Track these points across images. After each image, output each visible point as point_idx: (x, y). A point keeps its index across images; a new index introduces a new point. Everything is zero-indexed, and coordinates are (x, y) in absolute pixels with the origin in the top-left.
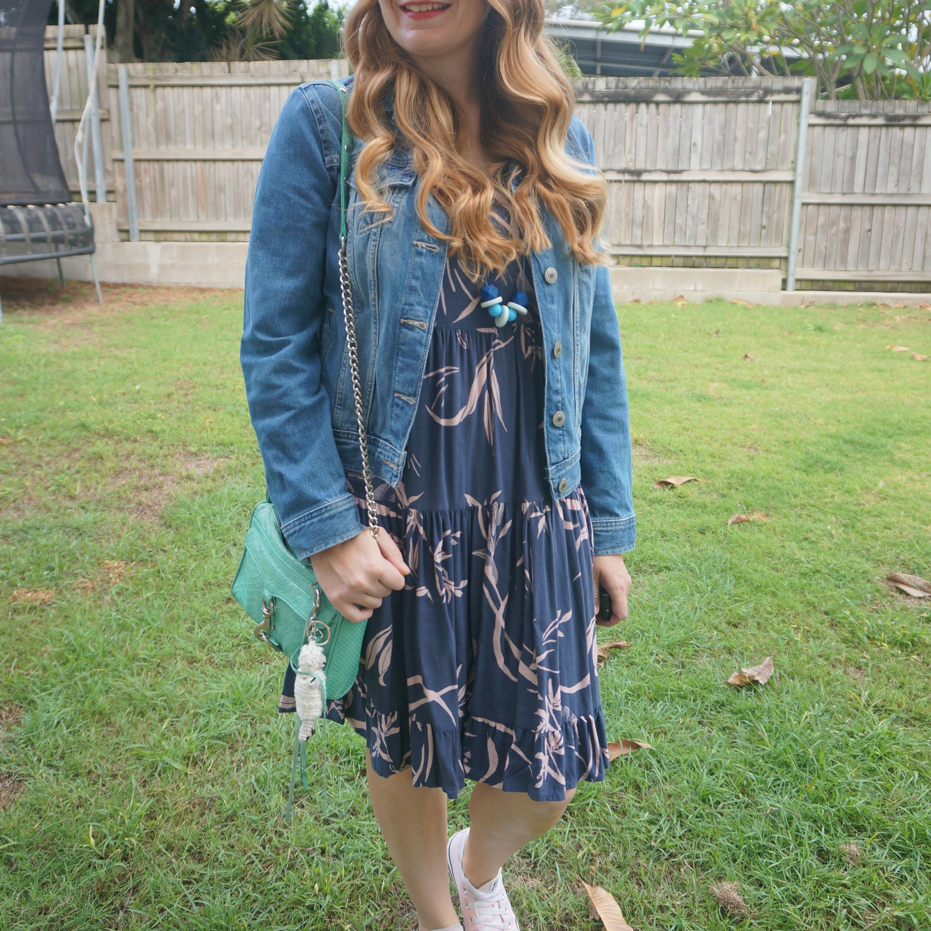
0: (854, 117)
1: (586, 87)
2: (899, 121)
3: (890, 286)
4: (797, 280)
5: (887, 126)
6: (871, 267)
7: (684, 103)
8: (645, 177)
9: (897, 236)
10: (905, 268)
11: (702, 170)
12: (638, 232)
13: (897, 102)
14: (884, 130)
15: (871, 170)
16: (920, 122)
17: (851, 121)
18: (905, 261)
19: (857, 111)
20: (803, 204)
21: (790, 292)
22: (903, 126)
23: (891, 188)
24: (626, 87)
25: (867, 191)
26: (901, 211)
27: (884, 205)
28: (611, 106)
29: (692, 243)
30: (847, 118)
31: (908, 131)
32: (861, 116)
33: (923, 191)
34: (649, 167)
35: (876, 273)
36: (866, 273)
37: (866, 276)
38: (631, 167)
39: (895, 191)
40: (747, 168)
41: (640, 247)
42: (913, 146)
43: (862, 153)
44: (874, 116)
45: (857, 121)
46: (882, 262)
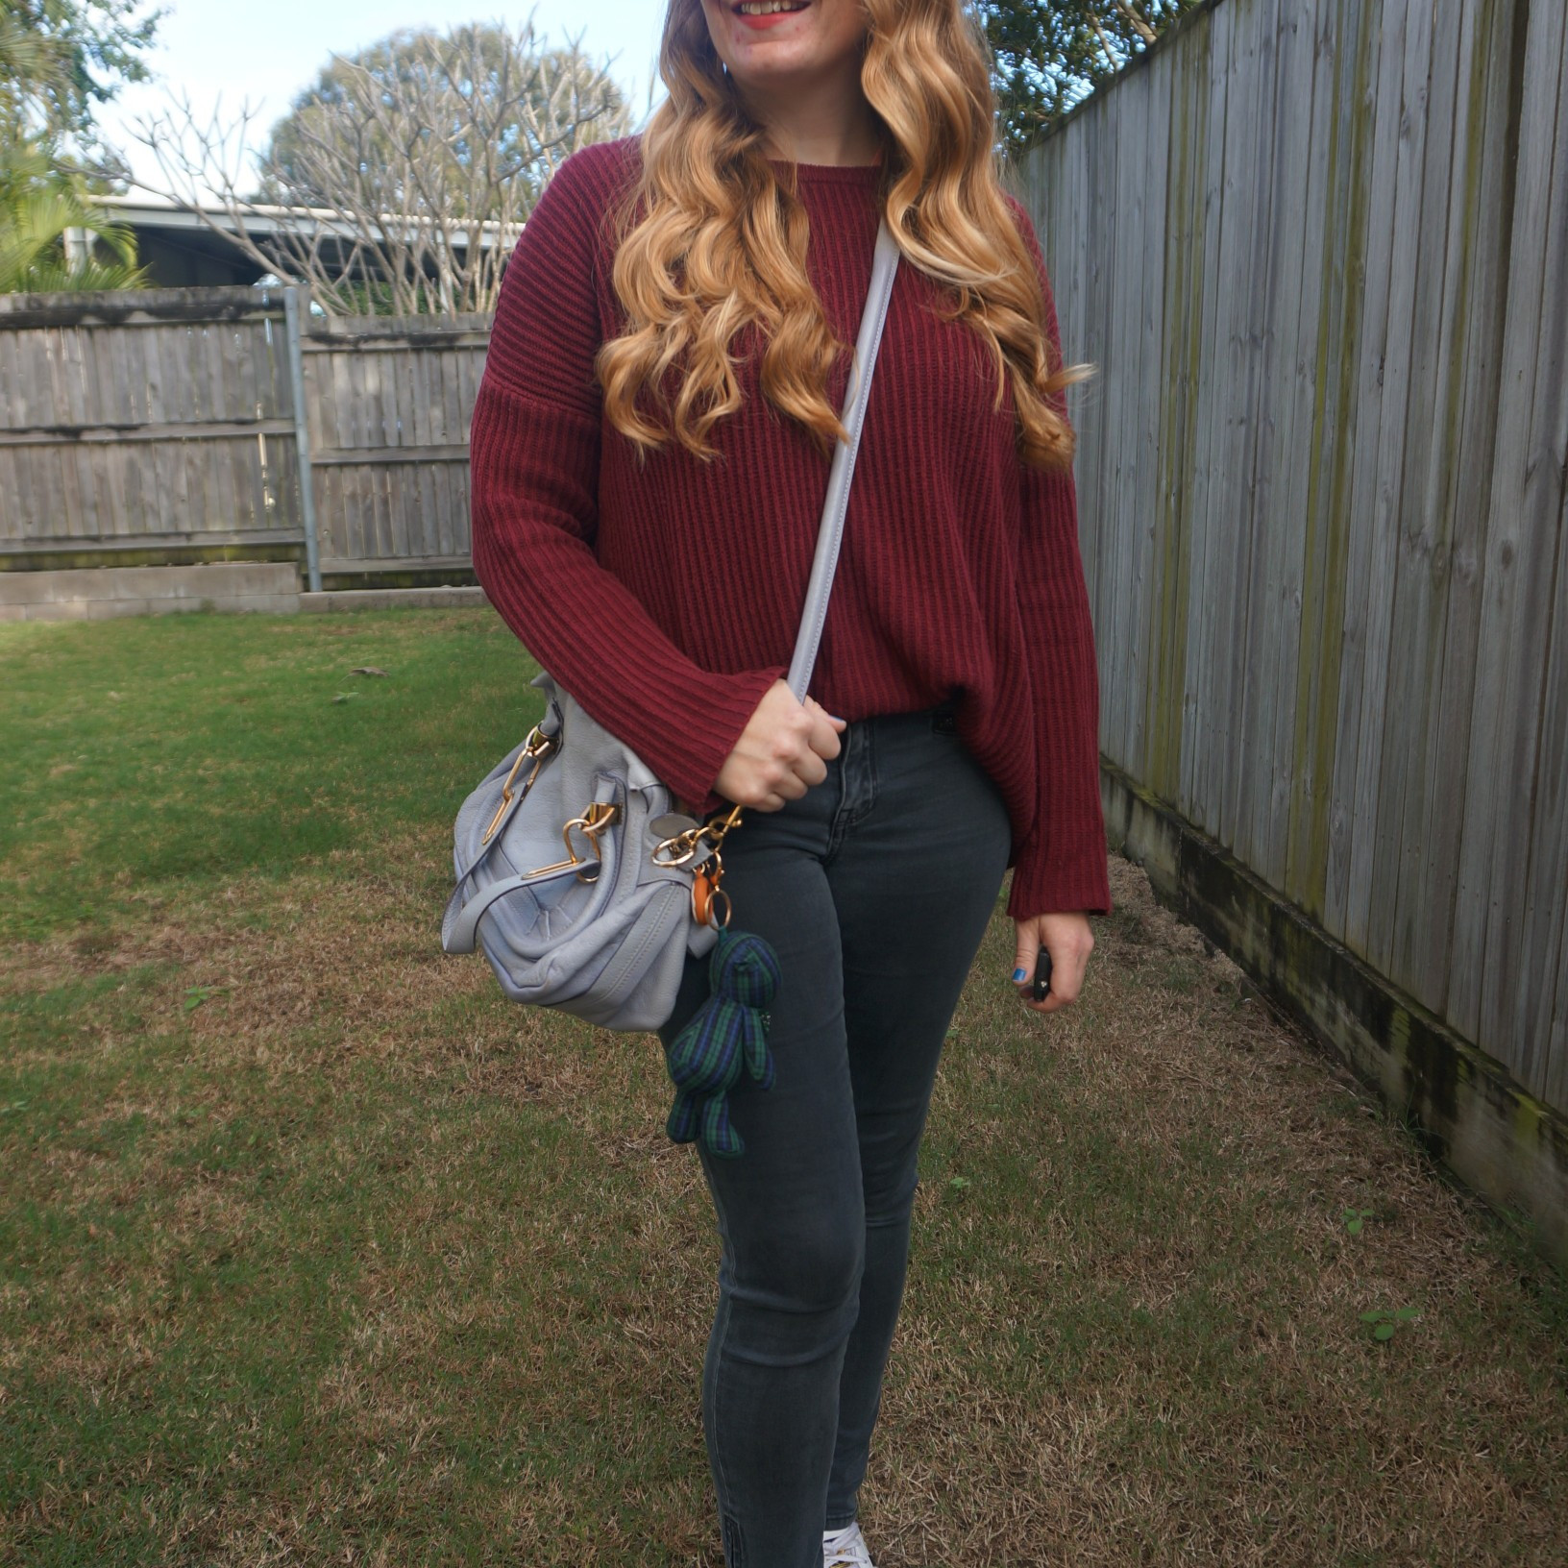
0: (368, 339)
2: (431, 343)
3: (458, 577)
4: (325, 577)
5: (417, 351)
6: (430, 552)
7: (128, 327)
8: (87, 437)
11: (170, 424)
12: (92, 517)
14: (412, 358)
15: (405, 413)
16: (459, 343)
17: (364, 346)
19: (372, 330)
20: (316, 466)
21: (316, 593)
22: (439, 351)
23: (438, 439)
24: (41, 306)
25: (404, 444)
26: (457, 470)
27: (430, 463)
28: (23, 335)
29: (171, 530)
30: (357, 341)
31: (448, 360)
32: (375, 338)
34: (92, 422)
35: (434, 560)
36: (420, 561)
37: (422, 565)
38: (65, 421)
39: (442, 441)
40: (233, 418)
41: (96, 539)
42: (456, 378)
43: (388, 390)
44: (393, 338)
45: (371, 346)
46: (444, 545)
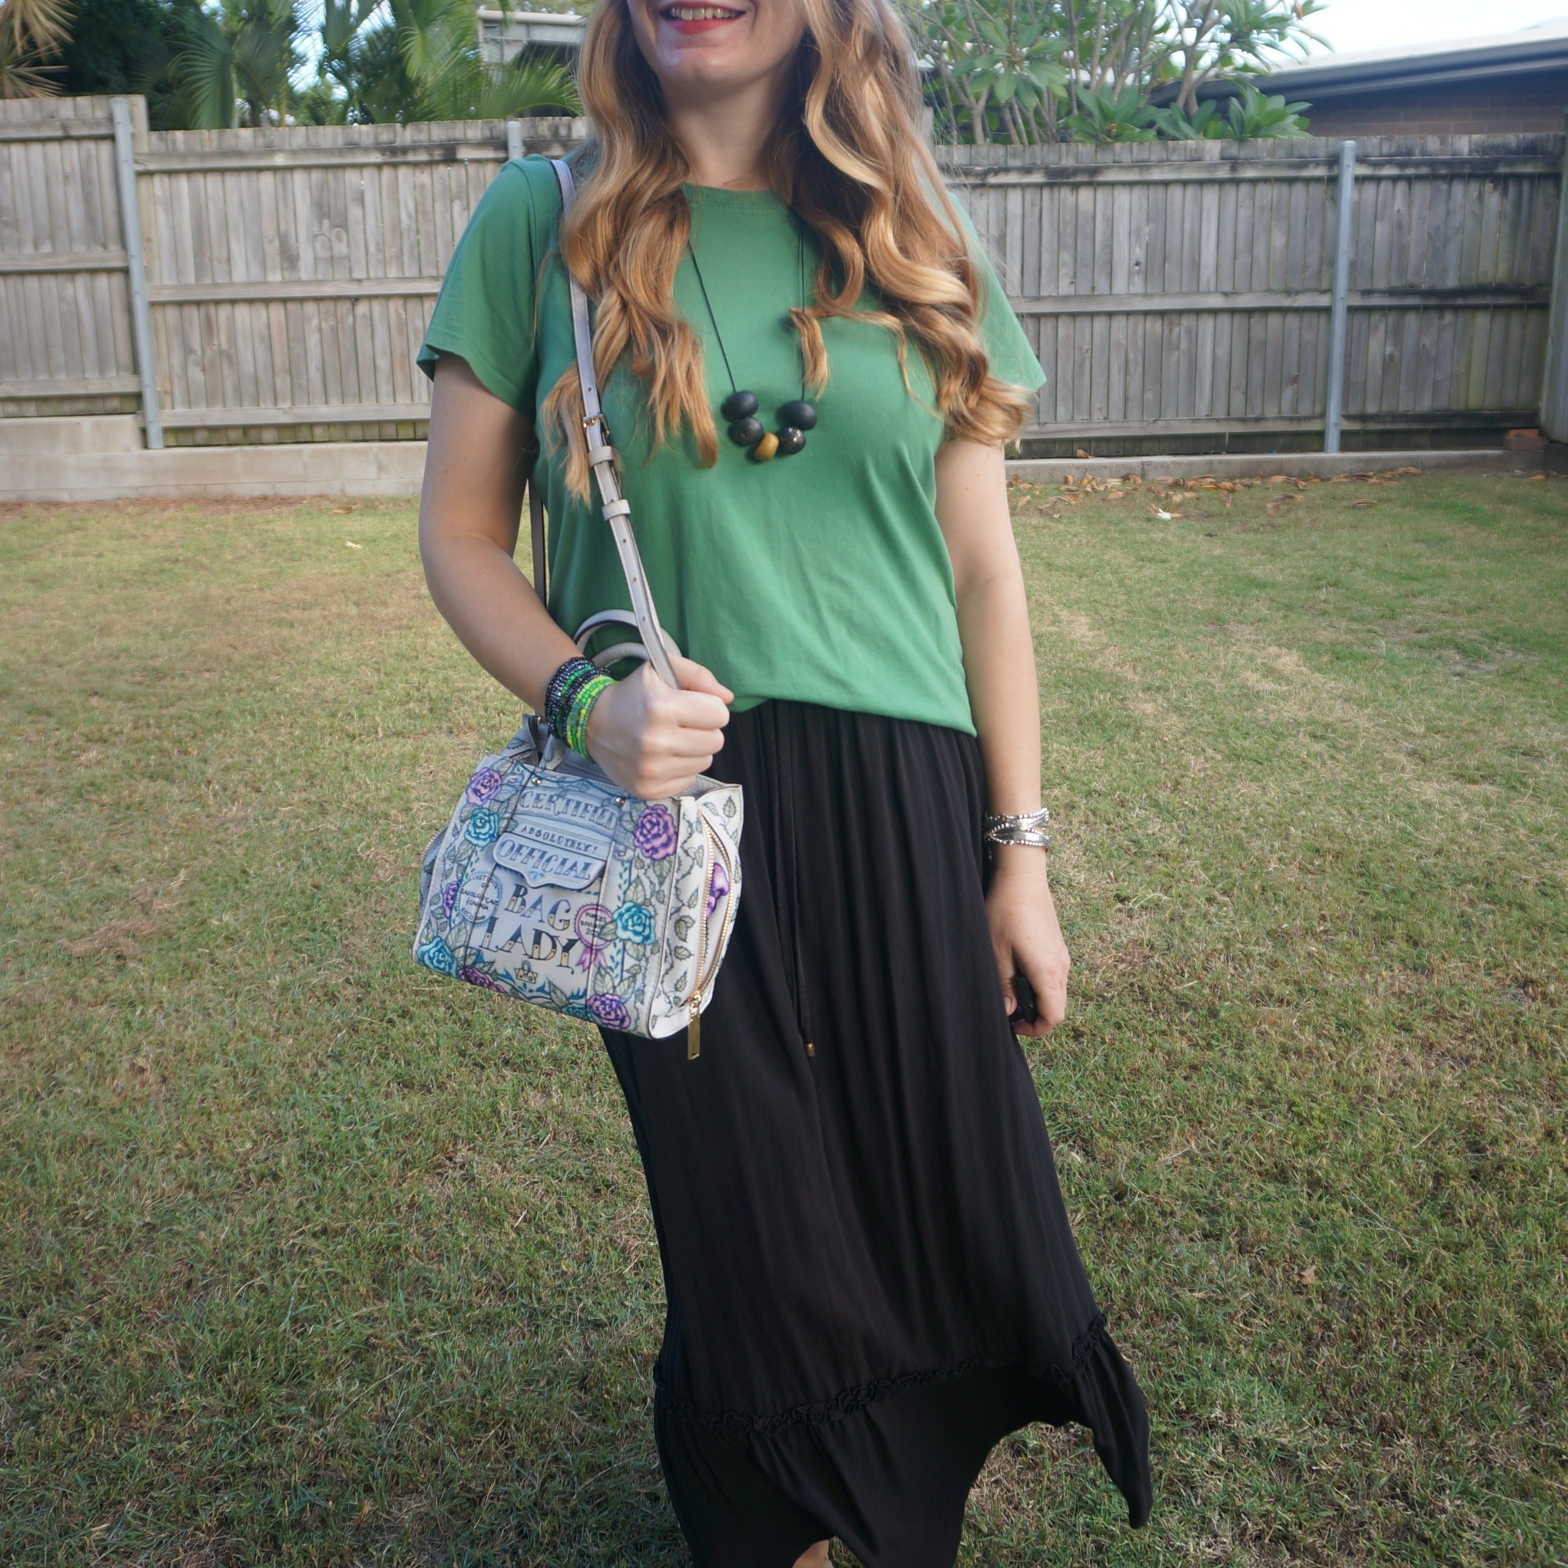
0: (996, 172)
1: (555, 132)
2: (1068, 177)
5: (1051, 185)
9: (1082, 365)
10: (1097, 416)
13: (1064, 145)
14: (1046, 193)
15: (1031, 259)
16: (1101, 178)
17: (992, 180)
18: (1096, 405)
19: (1002, 163)
22: (1076, 186)
23: (1065, 288)
25: (1027, 293)
26: (1084, 324)
27: (1056, 316)
30: (986, 173)
31: (1085, 194)
32: (1007, 170)
33: (1115, 291)
35: (1051, 427)
37: (1035, 433)
39: (1071, 291)
42: (1094, 217)
43: (1014, 231)
44: (1027, 170)
45: (1001, 179)
46: (1061, 410)
